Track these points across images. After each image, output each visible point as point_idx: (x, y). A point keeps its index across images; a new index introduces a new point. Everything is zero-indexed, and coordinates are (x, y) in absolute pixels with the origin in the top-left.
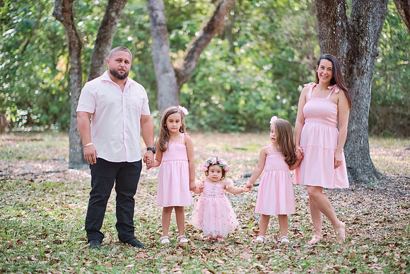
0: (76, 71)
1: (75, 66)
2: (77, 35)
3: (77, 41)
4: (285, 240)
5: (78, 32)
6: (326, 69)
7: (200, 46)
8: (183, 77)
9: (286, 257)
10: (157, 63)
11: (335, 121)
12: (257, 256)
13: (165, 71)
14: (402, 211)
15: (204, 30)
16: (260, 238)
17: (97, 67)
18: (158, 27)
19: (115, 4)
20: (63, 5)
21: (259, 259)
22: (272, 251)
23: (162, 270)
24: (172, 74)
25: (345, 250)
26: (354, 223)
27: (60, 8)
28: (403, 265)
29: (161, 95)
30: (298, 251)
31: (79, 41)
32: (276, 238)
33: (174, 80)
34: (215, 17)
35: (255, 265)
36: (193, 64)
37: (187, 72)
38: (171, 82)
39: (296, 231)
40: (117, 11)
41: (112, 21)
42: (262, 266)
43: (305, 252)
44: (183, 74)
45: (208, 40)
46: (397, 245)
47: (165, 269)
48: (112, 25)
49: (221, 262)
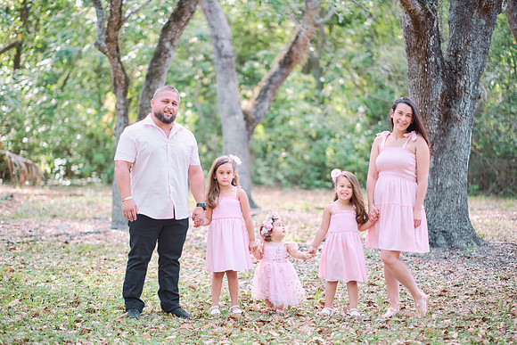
0: (122, 112)
1: (121, 107)
2: (123, 69)
3: (123, 77)
4: (355, 313)
5: (124, 66)
6: (404, 115)
7: (274, 83)
8: (253, 121)
9: (352, 331)
10: (222, 103)
11: (413, 173)
12: (319, 329)
13: (232, 113)
14: (500, 283)
15: (280, 63)
16: (326, 311)
17: (147, 108)
18: (224, 60)
19: (170, 32)
20: (107, 33)
21: (320, 332)
22: (337, 324)
23: (207, 342)
24: (240, 117)
25: (423, 325)
26: (440, 296)
27: (104, 37)
28: (486, 341)
29: (226, 142)
30: (368, 325)
31: (126, 76)
32: (345, 310)
33: (243, 124)
34: (294, 48)
35: (315, 338)
36: (266, 104)
37: (258, 114)
38: (238, 126)
39: (370, 303)
40: (172, 41)
41: (166, 53)
42: (322, 340)
43: (377, 326)
44: (253, 117)
45: (285, 76)
46: (484, 320)
47: (211, 341)
48: (166, 58)
49: (276, 334)
